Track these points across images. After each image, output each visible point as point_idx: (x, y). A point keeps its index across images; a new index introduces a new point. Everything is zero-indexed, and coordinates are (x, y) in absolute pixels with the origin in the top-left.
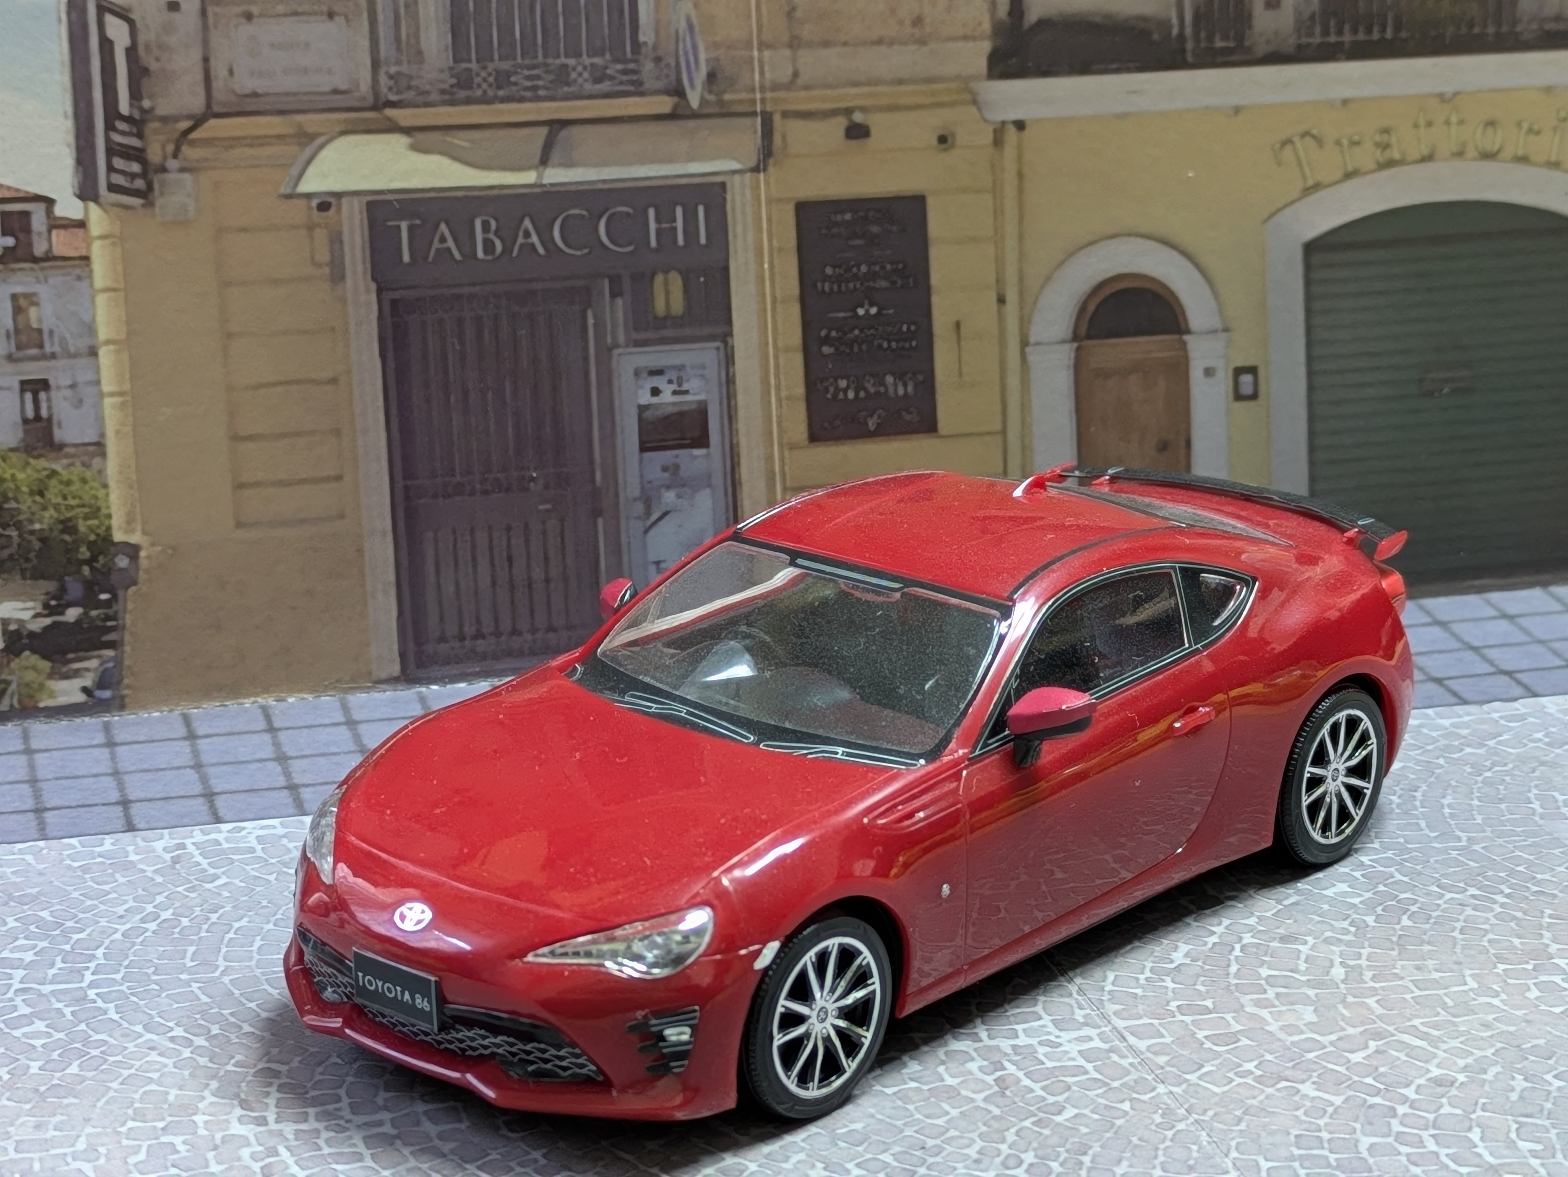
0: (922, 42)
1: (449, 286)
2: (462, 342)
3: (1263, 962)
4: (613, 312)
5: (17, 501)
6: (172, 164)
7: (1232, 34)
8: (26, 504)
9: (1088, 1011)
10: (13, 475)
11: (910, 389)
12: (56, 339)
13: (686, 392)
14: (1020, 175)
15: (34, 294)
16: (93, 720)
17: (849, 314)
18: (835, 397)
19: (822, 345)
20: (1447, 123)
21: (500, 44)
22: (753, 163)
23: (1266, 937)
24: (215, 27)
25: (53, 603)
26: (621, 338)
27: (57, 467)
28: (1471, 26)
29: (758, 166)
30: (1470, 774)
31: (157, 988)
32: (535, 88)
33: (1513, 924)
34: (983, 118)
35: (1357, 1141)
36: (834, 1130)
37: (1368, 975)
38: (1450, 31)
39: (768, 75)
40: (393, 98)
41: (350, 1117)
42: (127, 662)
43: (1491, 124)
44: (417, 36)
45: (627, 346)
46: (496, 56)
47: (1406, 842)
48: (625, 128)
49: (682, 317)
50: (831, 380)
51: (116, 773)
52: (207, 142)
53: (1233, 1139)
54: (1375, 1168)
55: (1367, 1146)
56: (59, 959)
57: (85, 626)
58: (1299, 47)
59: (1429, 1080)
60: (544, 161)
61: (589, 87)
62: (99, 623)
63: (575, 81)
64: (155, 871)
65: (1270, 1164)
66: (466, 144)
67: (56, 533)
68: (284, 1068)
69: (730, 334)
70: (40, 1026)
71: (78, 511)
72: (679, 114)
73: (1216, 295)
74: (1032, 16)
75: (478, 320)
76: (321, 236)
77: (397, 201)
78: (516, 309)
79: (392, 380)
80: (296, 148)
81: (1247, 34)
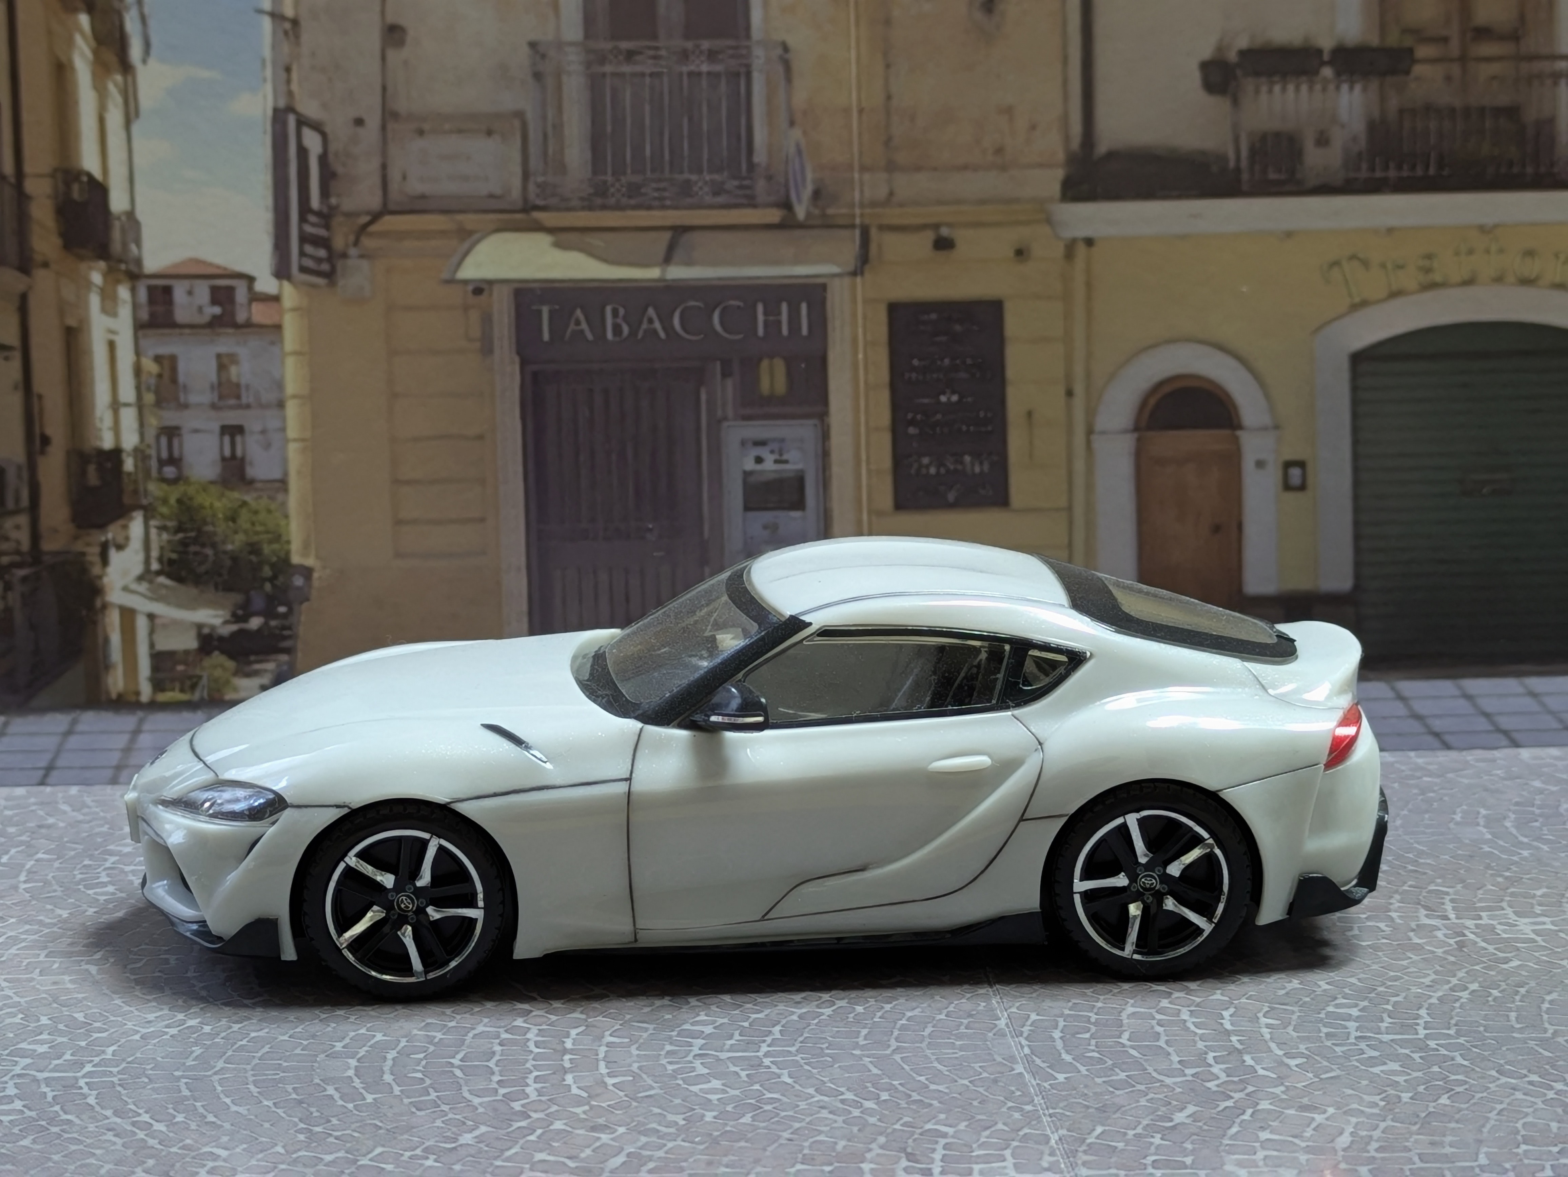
0: (1003, 168)
1: (582, 362)
2: (591, 409)
4: (723, 390)
5: (213, 524)
6: (353, 252)
7: (1284, 168)
8: (221, 528)
10: (211, 504)
11: (986, 467)
12: (251, 394)
13: (786, 462)
14: (1089, 285)
15: (235, 355)
17: (933, 401)
18: (918, 472)
19: (908, 426)
20: (1487, 251)
21: (632, 161)
22: (852, 268)
24: (393, 140)
25: (240, 612)
26: (730, 413)
27: (247, 498)
28: (1510, 165)
29: (856, 269)
32: (661, 199)
34: (1056, 235)
38: (1490, 170)
39: (867, 194)
40: (540, 202)
42: (299, 666)
43: (1530, 253)
44: (562, 151)
45: (735, 419)
46: (629, 171)
48: (739, 234)
49: (785, 397)
50: (915, 457)
52: (383, 234)
57: (266, 633)
58: (1347, 180)
60: (667, 260)
61: (709, 199)
62: (277, 632)
63: (697, 193)
66: (601, 244)
67: (244, 554)
69: (827, 414)
71: (262, 537)
72: (788, 224)
73: (1267, 396)
74: (1102, 148)
75: (606, 391)
76: (474, 316)
77: (540, 289)
78: (639, 383)
79: (530, 440)
80: (456, 242)
81: (1298, 167)
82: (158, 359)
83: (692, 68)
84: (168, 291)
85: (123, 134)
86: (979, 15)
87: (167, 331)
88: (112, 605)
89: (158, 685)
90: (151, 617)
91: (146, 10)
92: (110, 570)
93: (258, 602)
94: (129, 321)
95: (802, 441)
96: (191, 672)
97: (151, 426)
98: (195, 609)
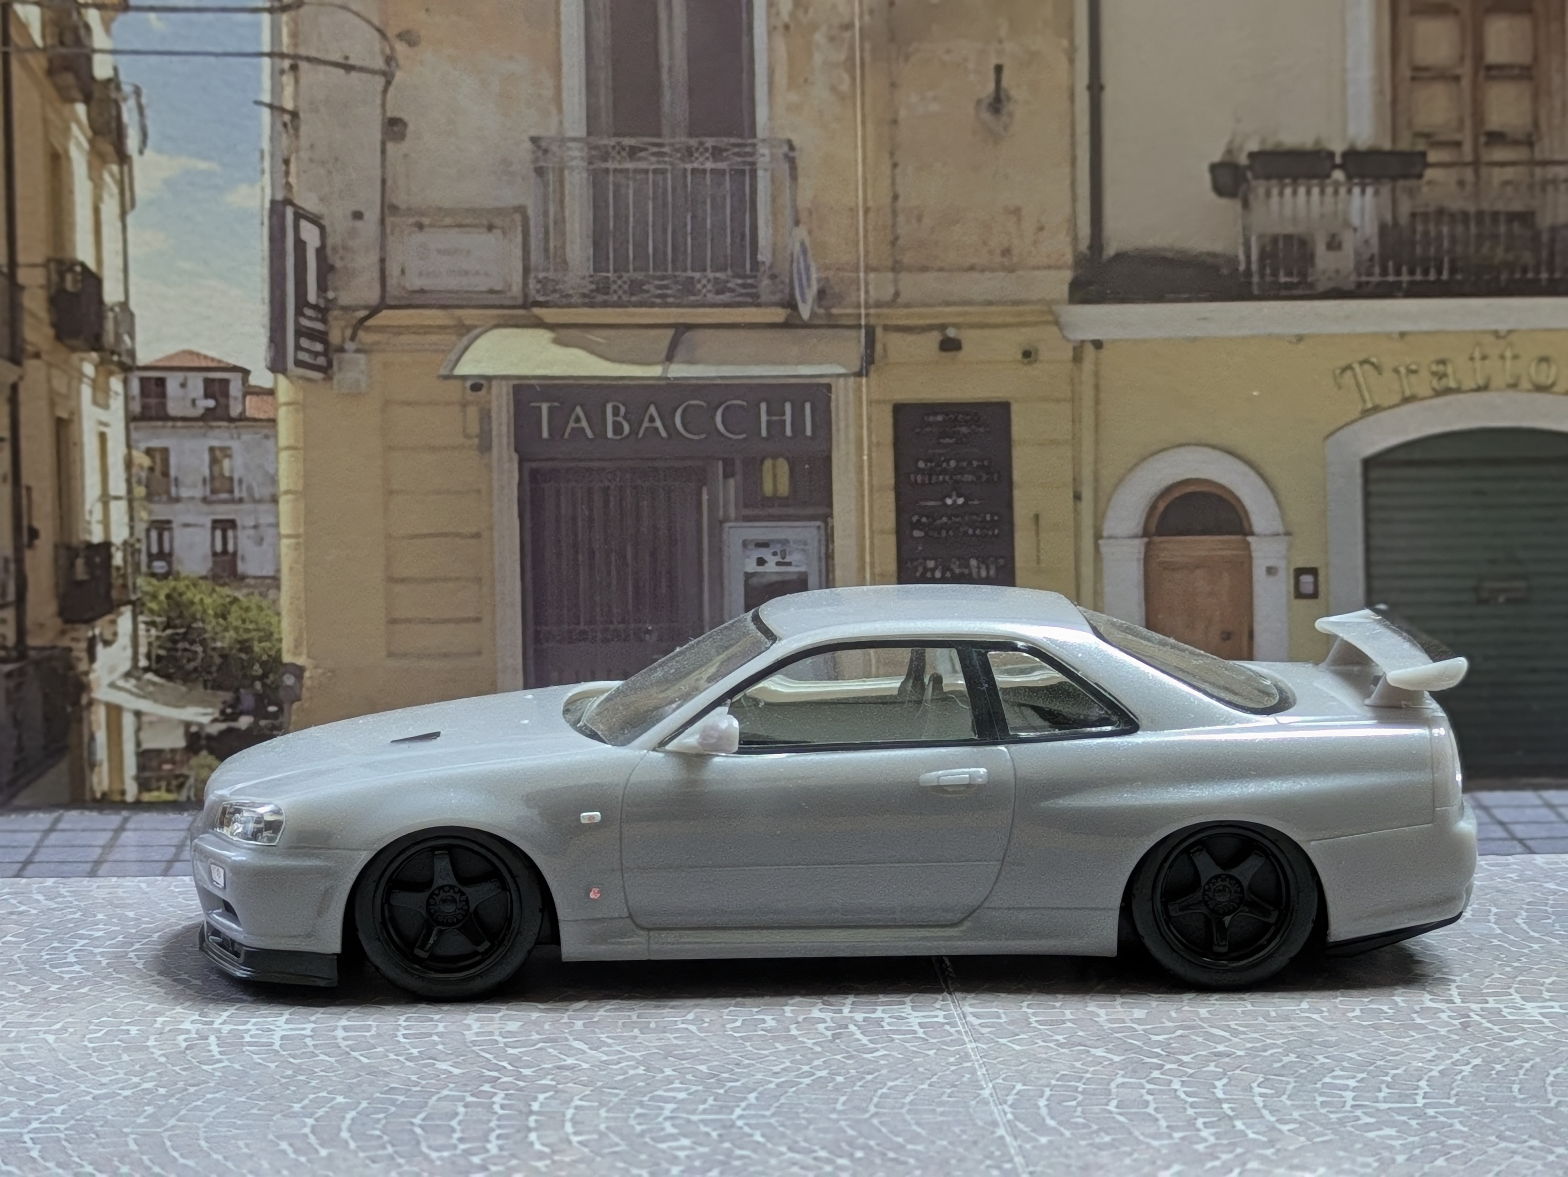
0: (1011, 270)
1: (580, 460)
2: (591, 510)
4: (725, 490)
5: (203, 621)
6: (350, 346)
7: (1295, 271)
8: (211, 625)
10: (202, 600)
11: (992, 571)
12: (244, 488)
13: (789, 564)
14: (1097, 387)
15: (229, 448)
17: (939, 503)
18: (923, 574)
19: (913, 529)
20: (1502, 357)
21: (634, 258)
22: (856, 369)
24: (392, 233)
25: (229, 711)
26: (732, 513)
27: (239, 595)
28: (1525, 271)
29: (861, 370)
32: (664, 296)
34: (1064, 337)
35: (1113, 1080)
38: (1504, 277)
39: (872, 294)
40: (541, 299)
43: (1545, 360)
44: (563, 247)
45: (737, 519)
46: (631, 267)
48: (743, 333)
49: (787, 498)
50: (920, 561)
52: (380, 329)
53: (1005, 1073)
54: (1114, 1094)
55: (1119, 1083)
56: (121, 937)
57: (255, 733)
58: (1360, 285)
59: (1211, 1053)
60: (670, 358)
61: (711, 297)
62: (266, 731)
63: (700, 291)
66: (601, 341)
67: (234, 651)
69: (831, 515)
71: (254, 634)
72: (791, 324)
73: (1278, 503)
74: (1111, 249)
75: (606, 490)
76: (473, 412)
77: (540, 386)
78: (639, 482)
79: (528, 538)
80: (454, 338)
81: (1310, 271)
82: (149, 452)
83: (696, 165)
84: (161, 383)
85: (119, 225)
86: (986, 116)
87: (160, 423)
88: (99, 701)
89: (144, 785)
90: (138, 714)
91: (144, 100)
92: (96, 666)
93: (248, 701)
94: (121, 414)
95: (805, 543)
96: (177, 772)
97: (141, 520)
98: (183, 707)
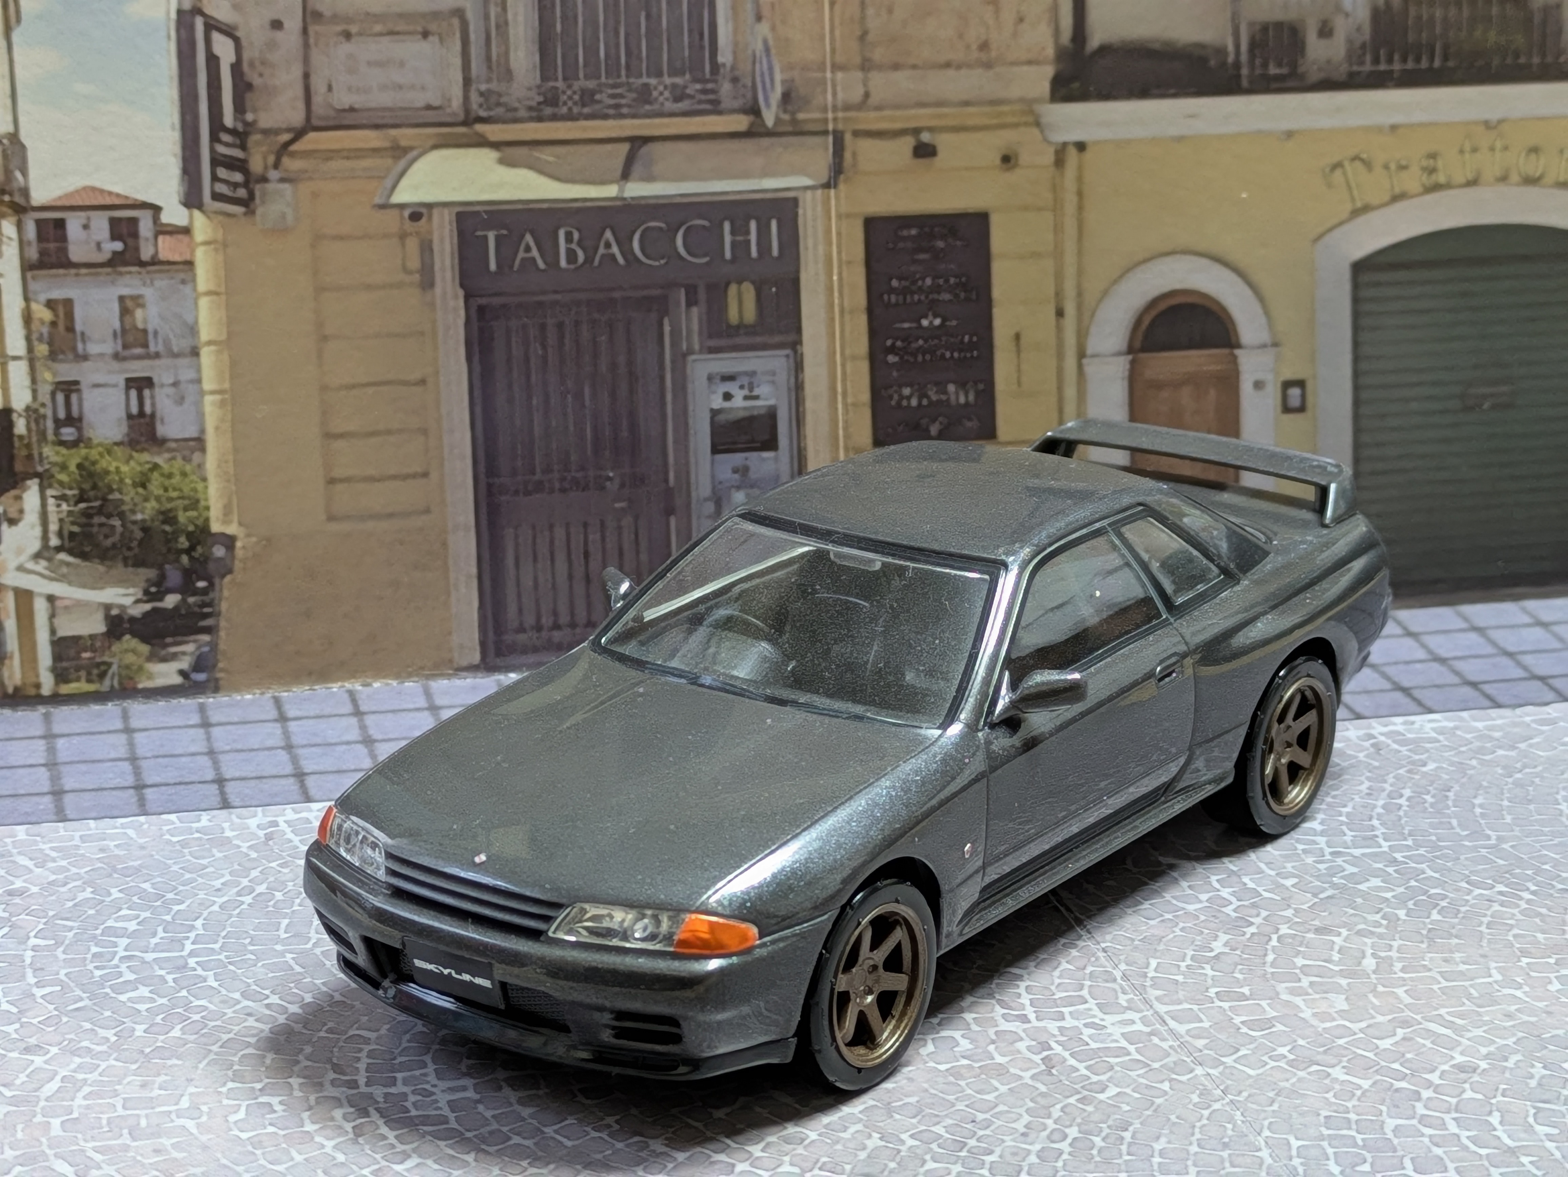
0: (988, 65)
1: (533, 294)
2: (544, 347)
3: (1299, 953)
4: (689, 319)
5: (120, 491)
6: (273, 174)
7: (1286, 61)
8: (129, 495)
9: (1131, 996)
10: (117, 468)
11: (971, 398)
12: (160, 341)
13: (757, 398)
14: (1080, 194)
15: (141, 296)
16: (189, 701)
17: (914, 325)
18: (899, 403)
19: (886, 355)
20: (1492, 149)
21: (585, 63)
22: (824, 180)
23: (1301, 928)
24: (316, 45)
25: (153, 589)
26: (696, 345)
27: (159, 460)
28: (1517, 56)
29: (829, 180)
30: (1501, 775)
31: (253, 957)
32: (617, 106)
33: (1537, 920)
34: (1045, 139)
35: (1383, 1122)
36: (889, 1103)
37: (1398, 966)
38: (1496, 62)
39: (840, 96)
40: (483, 113)
41: (435, 1082)
42: (222, 646)
43: (1534, 150)
44: (507, 53)
45: (701, 352)
46: (582, 76)
47: (1439, 840)
48: (703, 145)
49: (754, 326)
50: (895, 388)
51: (211, 753)
52: (307, 154)
53: (1265, 1119)
54: (1399, 1148)
55: (1392, 1128)
56: (160, 929)
57: (183, 612)
58: (1351, 74)
59: (1453, 1066)
60: (625, 176)
61: (670, 106)
62: (197, 609)
63: (656, 99)
64: (249, 847)
65: (1300, 1143)
66: (551, 159)
67: (157, 523)
68: (372, 1035)
69: (800, 342)
70: (144, 991)
71: (178, 502)
72: (754, 132)
73: (1267, 313)
74: (1095, 41)
75: (560, 326)
76: (412, 244)
77: (485, 212)
78: (596, 316)
79: (477, 383)
80: (390, 161)
81: (1300, 61)
82: (50, 304)
84: (60, 224)
87: (61, 271)
88: (7, 587)
89: (61, 676)
90: (51, 599)
92: (2, 548)
94: (16, 262)
95: (774, 374)
96: (98, 660)
97: (46, 381)
98: (102, 588)
